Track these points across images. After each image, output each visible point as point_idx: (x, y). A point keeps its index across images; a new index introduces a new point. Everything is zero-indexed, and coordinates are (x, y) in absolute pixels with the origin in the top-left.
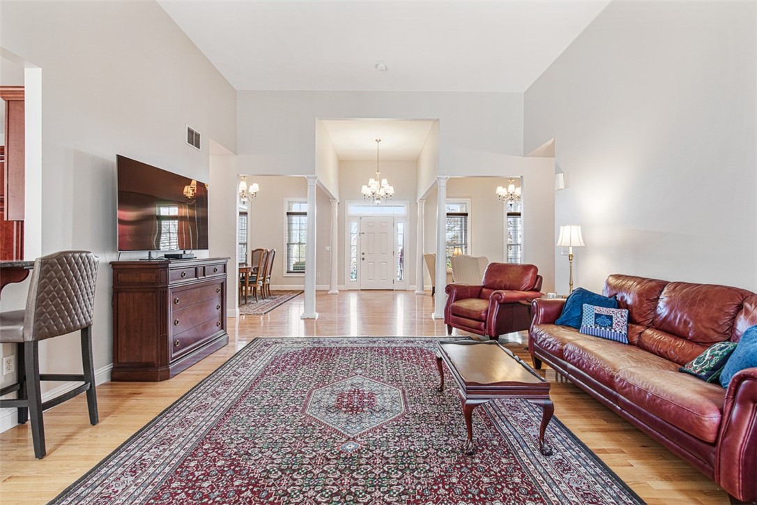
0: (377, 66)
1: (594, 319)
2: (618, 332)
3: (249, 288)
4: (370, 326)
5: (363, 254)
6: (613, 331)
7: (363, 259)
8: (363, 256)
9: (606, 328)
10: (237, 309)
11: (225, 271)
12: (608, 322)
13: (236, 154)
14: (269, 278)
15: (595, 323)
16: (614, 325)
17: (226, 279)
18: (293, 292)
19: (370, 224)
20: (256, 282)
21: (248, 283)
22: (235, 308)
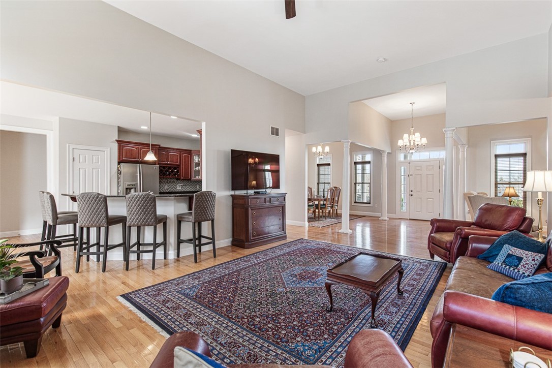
0: (377, 60)
1: (504, 258)
2: (521, 273)
3: (321, 211)
4: (377, 243)
5: (412, 191)
6: (516, 271)
7: (412, 195)
8: (411, 193)
9: (510, 266)
10: (307, 224)
11: (284, 200)
12: (517, 262)
13: (305, 133)
14: (337, 206)
15: (504, 262)
16: (520, 266)
17: (285, 205)
18: (356, 216)
19: (418, 168)
20: (325, 207)
21: (320, 208)
22: (305, 222)
